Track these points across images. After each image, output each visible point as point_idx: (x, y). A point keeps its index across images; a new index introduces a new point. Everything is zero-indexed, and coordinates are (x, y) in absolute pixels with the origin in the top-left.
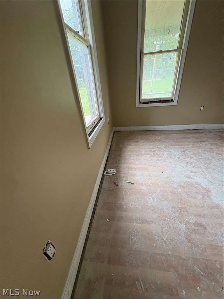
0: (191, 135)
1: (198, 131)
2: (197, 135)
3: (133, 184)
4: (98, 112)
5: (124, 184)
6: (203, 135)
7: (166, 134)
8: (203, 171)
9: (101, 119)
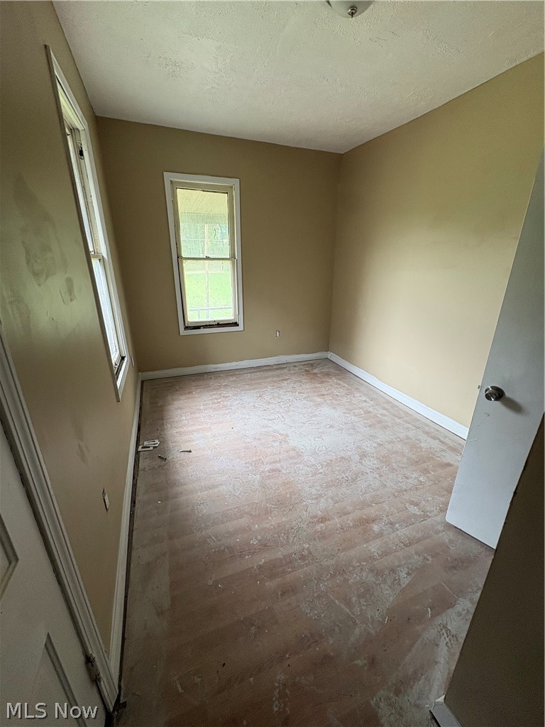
0: (270, 373)
1: (281, 366)
2: (278, 372)
3: (190, 452)
4: (117, 347)
5: (175, 455)
6: (286, 370)
7: (236, 374)
8: (283, 417)
9: (123, 358)
